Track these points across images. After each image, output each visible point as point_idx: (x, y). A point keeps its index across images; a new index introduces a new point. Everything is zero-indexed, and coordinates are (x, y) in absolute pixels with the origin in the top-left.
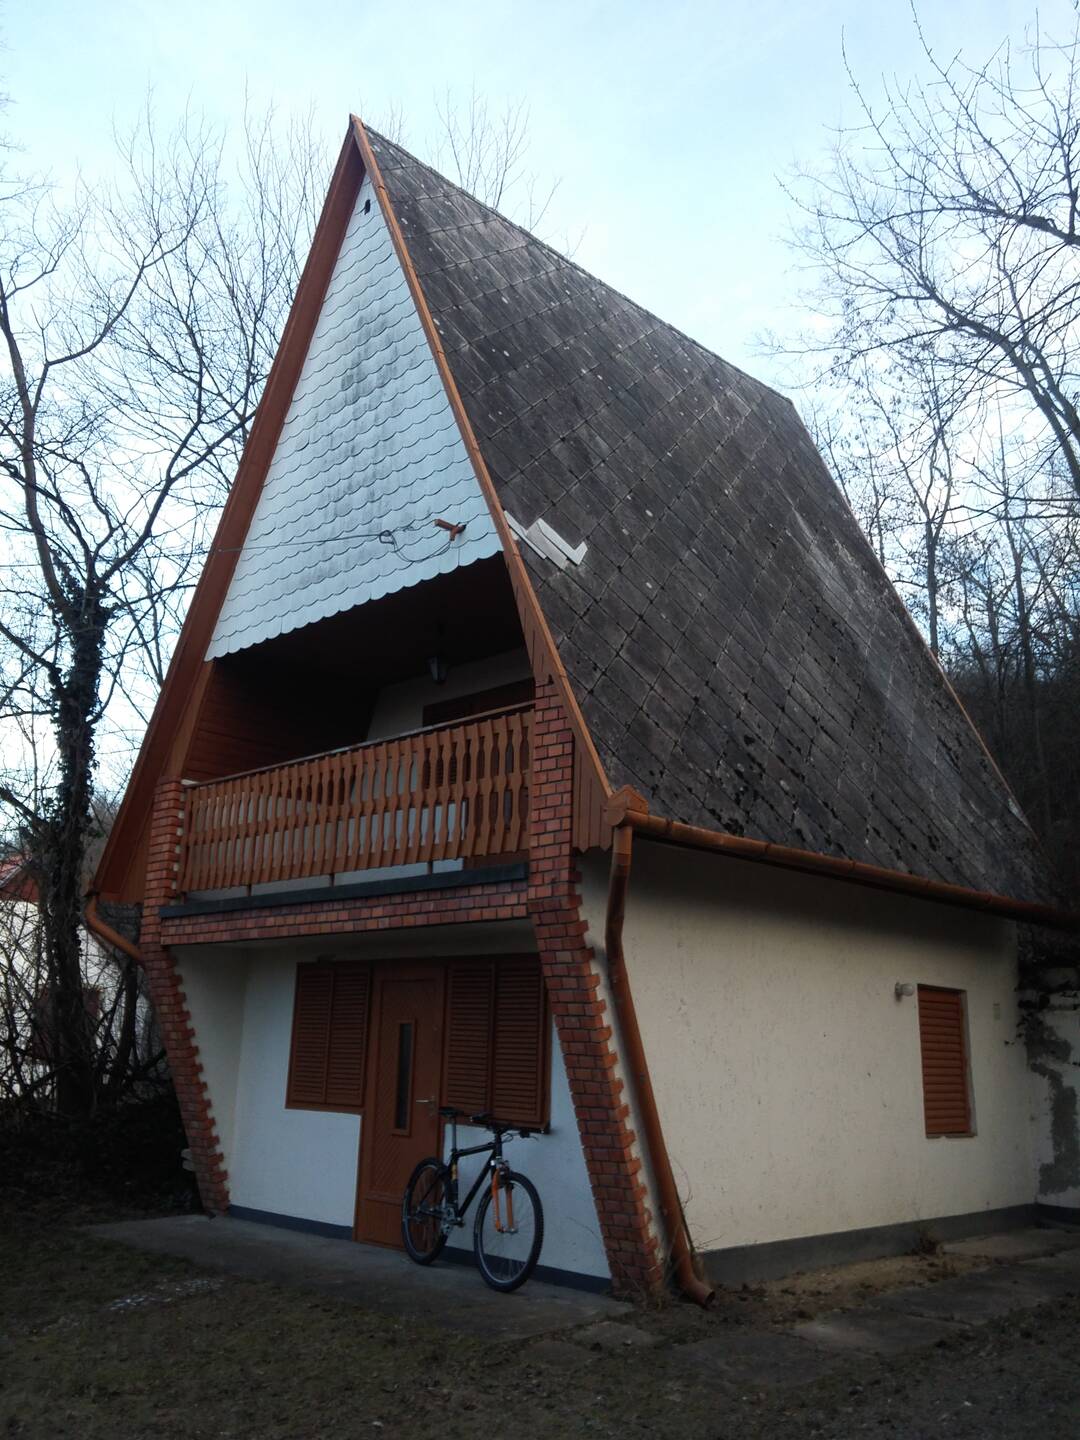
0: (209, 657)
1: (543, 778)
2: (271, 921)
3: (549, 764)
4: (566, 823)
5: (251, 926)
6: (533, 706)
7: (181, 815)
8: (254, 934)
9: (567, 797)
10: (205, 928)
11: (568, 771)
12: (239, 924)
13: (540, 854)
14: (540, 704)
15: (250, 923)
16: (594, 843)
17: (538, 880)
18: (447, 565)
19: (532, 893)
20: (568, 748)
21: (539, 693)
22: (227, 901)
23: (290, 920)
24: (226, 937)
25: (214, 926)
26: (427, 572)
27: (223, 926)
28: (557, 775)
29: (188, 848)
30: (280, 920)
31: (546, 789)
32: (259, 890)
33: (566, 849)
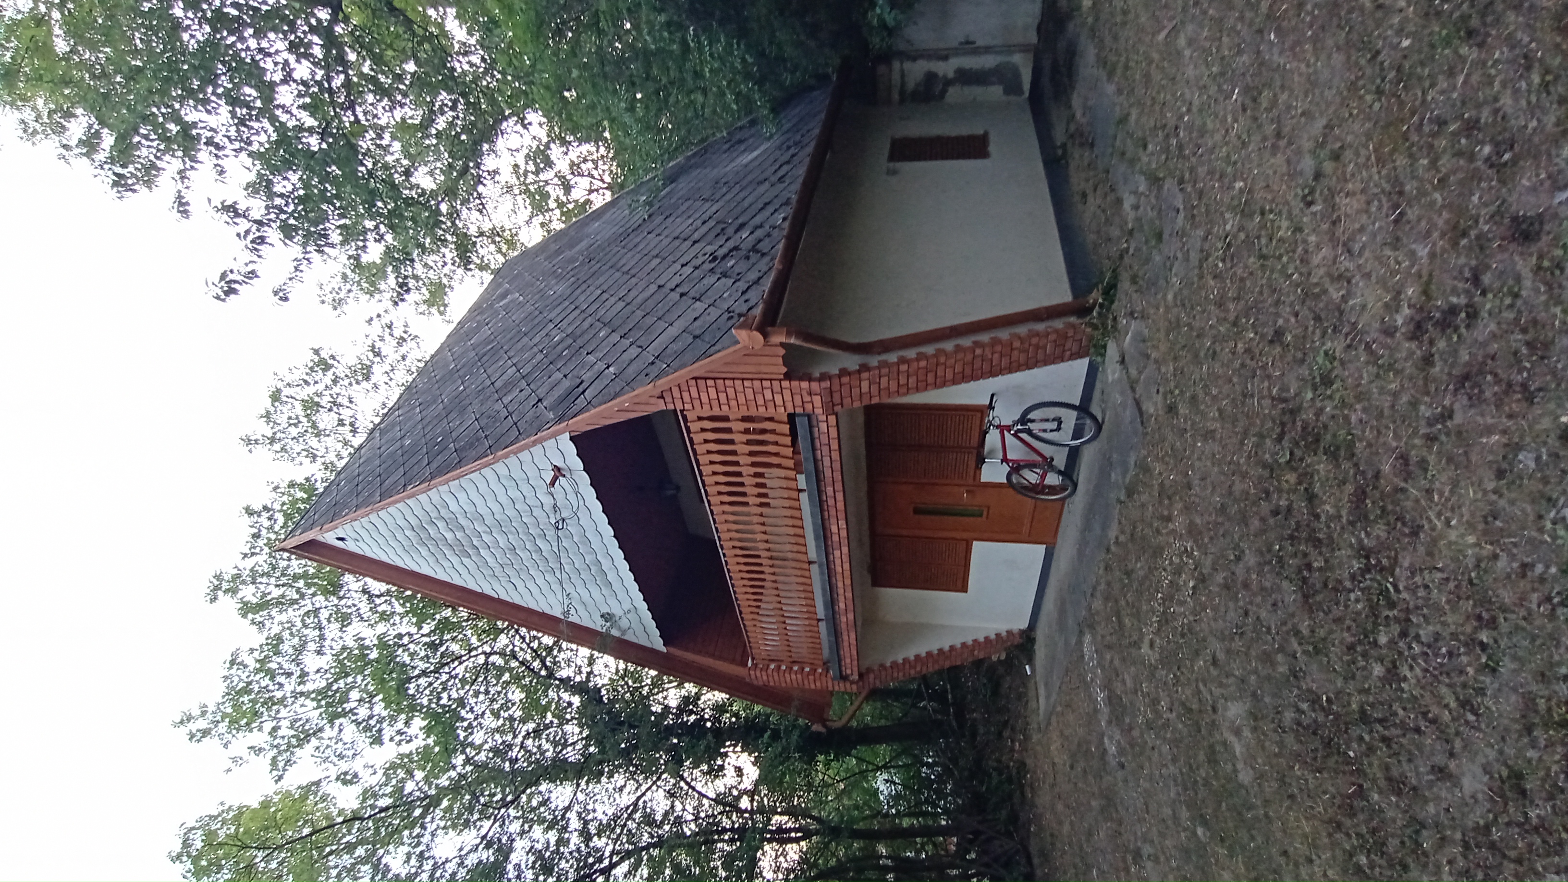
0: (664, 650)
1: (733, 403)
2: (842, 605)
3: (723, 398)
4: (766, 384)
5: (845, 619)
6: (681, 412)
7: (772, 666)
8: (851, 616)
9: (747, 383)
10: (846, 649)
11: (728, 383)
12: (844, 626)
13: (789, 405)
14: (679, 406)
15: (844, 619)
17: (809, 407)
18: (584, 479)
19: (819, 411)
20: (710, 383)
21: (671, 407)
22: (829, 634)
23: (841, 591)
24: (853, 636)
25: (846, 644)
26: (590, 494)
27: (845, 638)
28: (731, 391)
29: (794, 662)
30: (841, 598)
31: (742, 400)
32: (821, 612)
33: (786, 384)
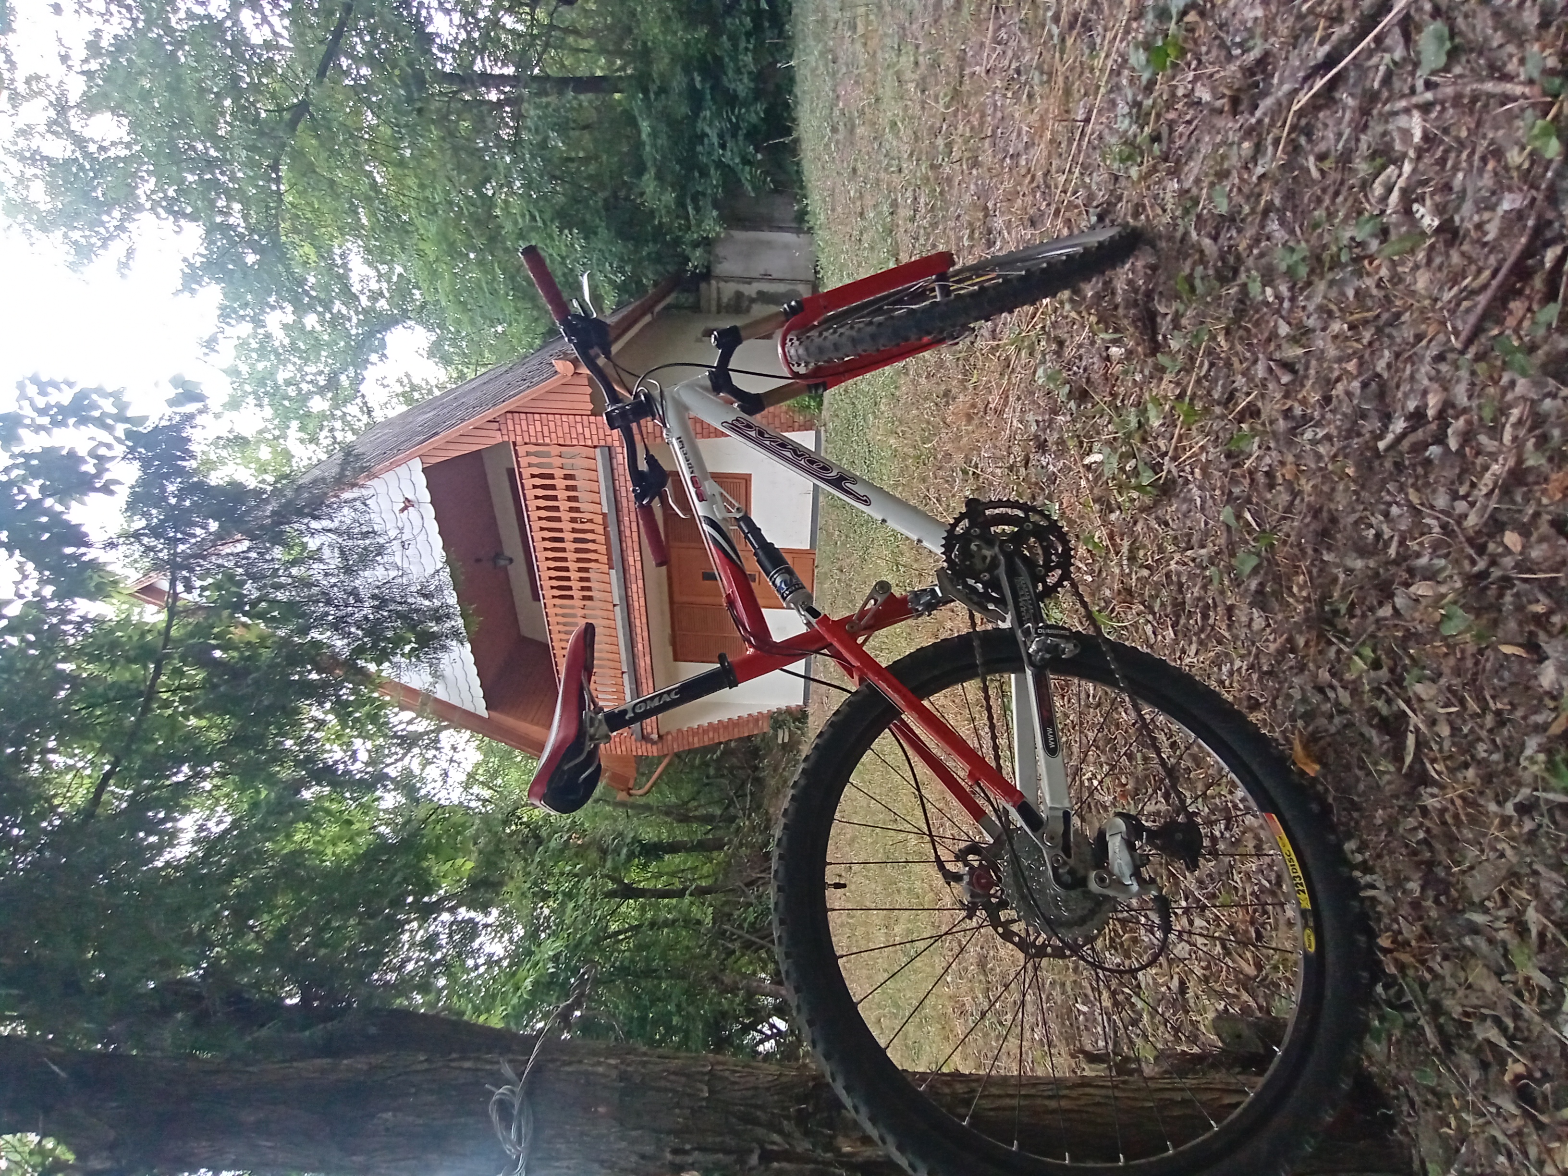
0: (485, 714)
1: (553, 435)
2: (640, 646)
3: (546, 433)
4: (578, 418)
5: (643, 663)
6: (515, 444)
8: (648, 658)
9: (564, 418)
11: (551, 417)
13: (595, 437)
14: (512, 439)
16: (588, 398)
17: (609, 439)
18: (430, 512)
19: (616, 443)
20: (537, 417)
21: (506, 438)
22: (631, 685)
26: (433, 527)
28: (552, 424)
30: (639, 639)
31: (560, 434)
33: (592, 418)
